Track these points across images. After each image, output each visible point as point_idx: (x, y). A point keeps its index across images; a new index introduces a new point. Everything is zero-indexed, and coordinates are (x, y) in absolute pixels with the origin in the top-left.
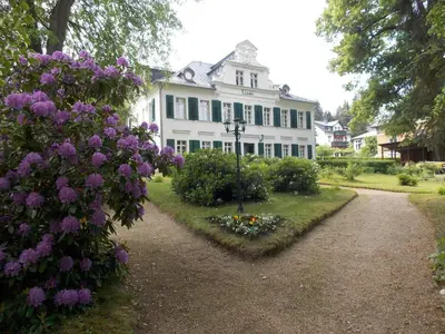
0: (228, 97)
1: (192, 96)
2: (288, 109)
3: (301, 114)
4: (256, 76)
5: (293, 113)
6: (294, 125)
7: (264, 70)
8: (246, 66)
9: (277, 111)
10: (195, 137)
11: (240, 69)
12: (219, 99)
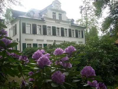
0: (50, 24)
1: (34, 23)
2: (74, 29)
3: (79, 31)
4: (61, 15)
5: (76, 31)
6: (77, 36)
7: (64, 12)
8: (57, 11)
9: (70, 30)
10: (35, 42)
11: (55, 12)
12: (46, 24)
